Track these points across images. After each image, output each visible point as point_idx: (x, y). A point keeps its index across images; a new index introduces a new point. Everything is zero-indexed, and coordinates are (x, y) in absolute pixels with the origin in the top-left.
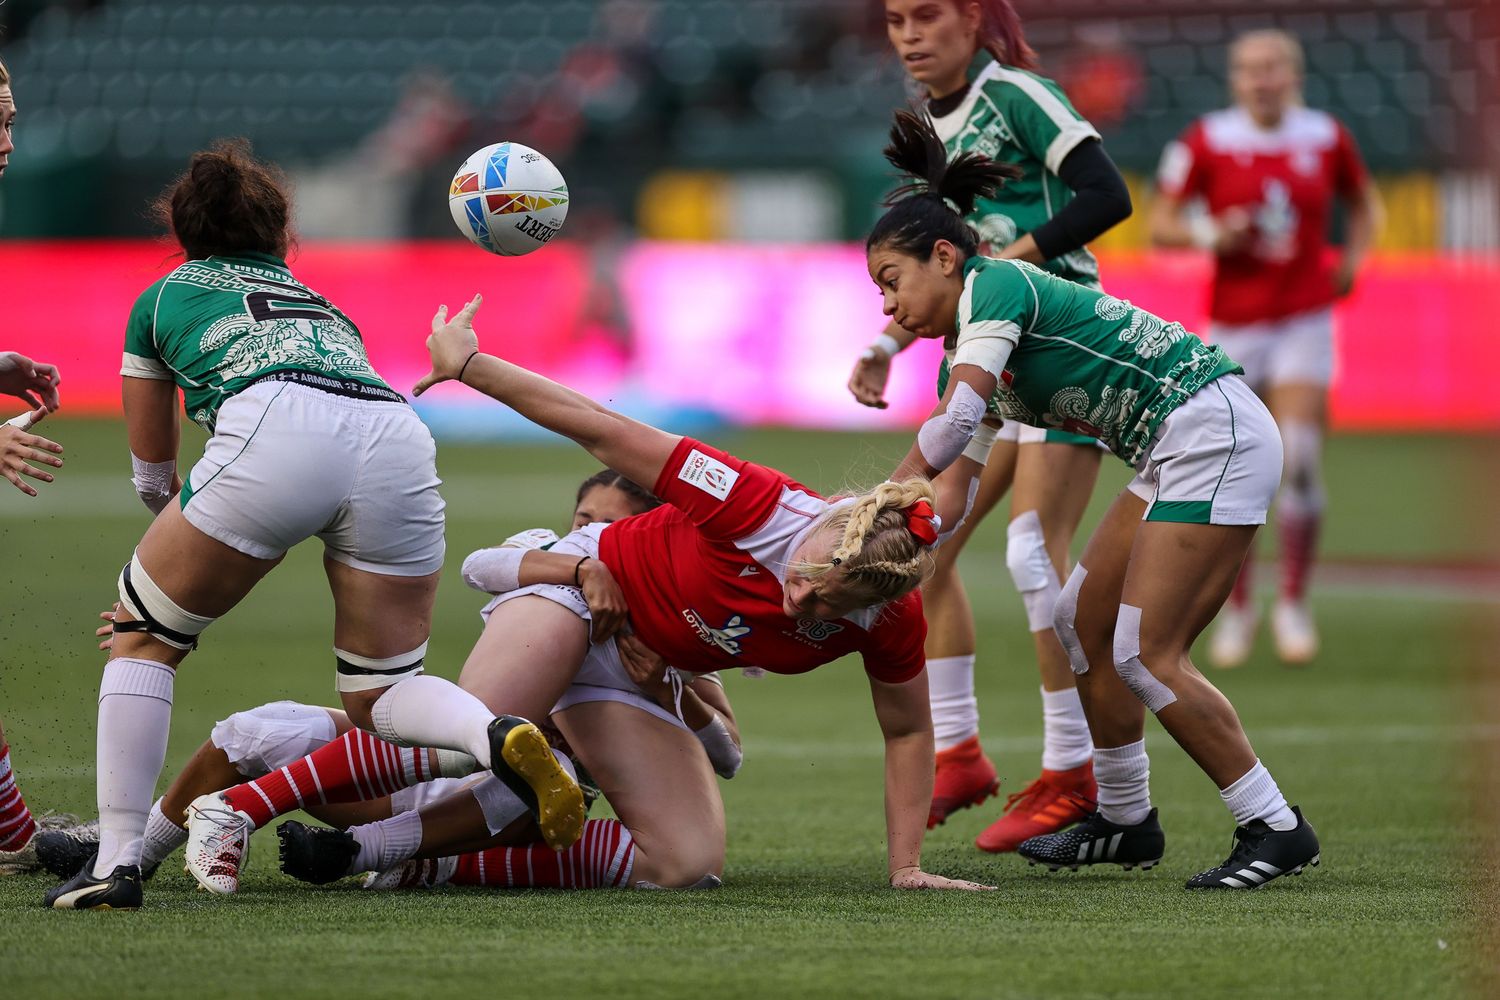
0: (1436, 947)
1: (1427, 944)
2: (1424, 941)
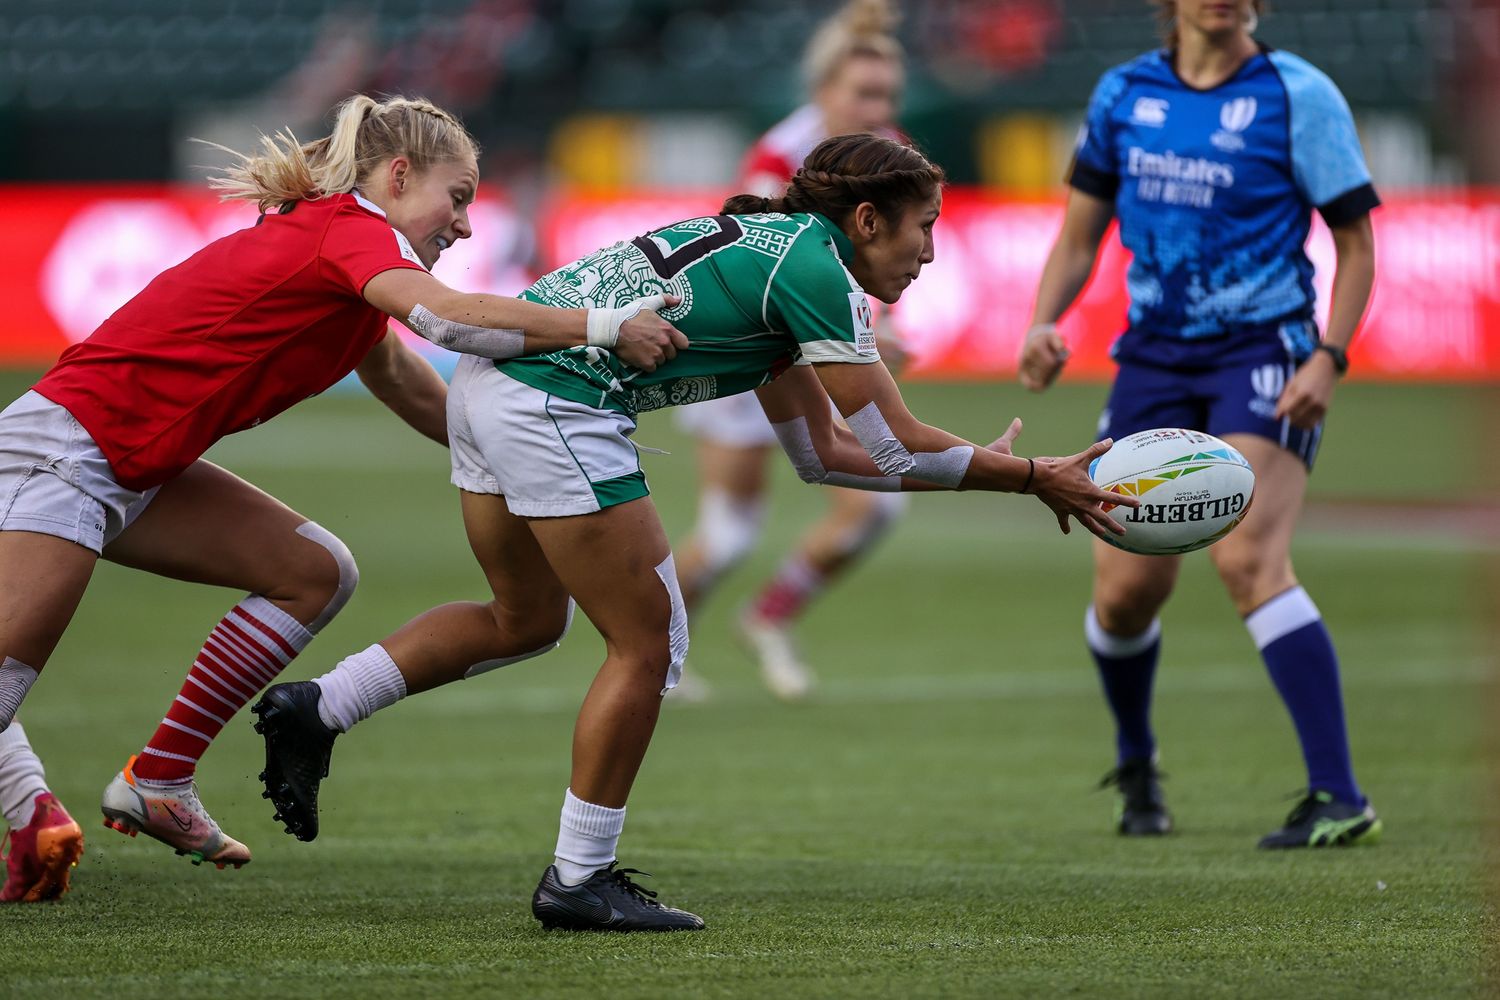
0: (1376, 887)
1: (1366, 885)
2: (1364, 882)
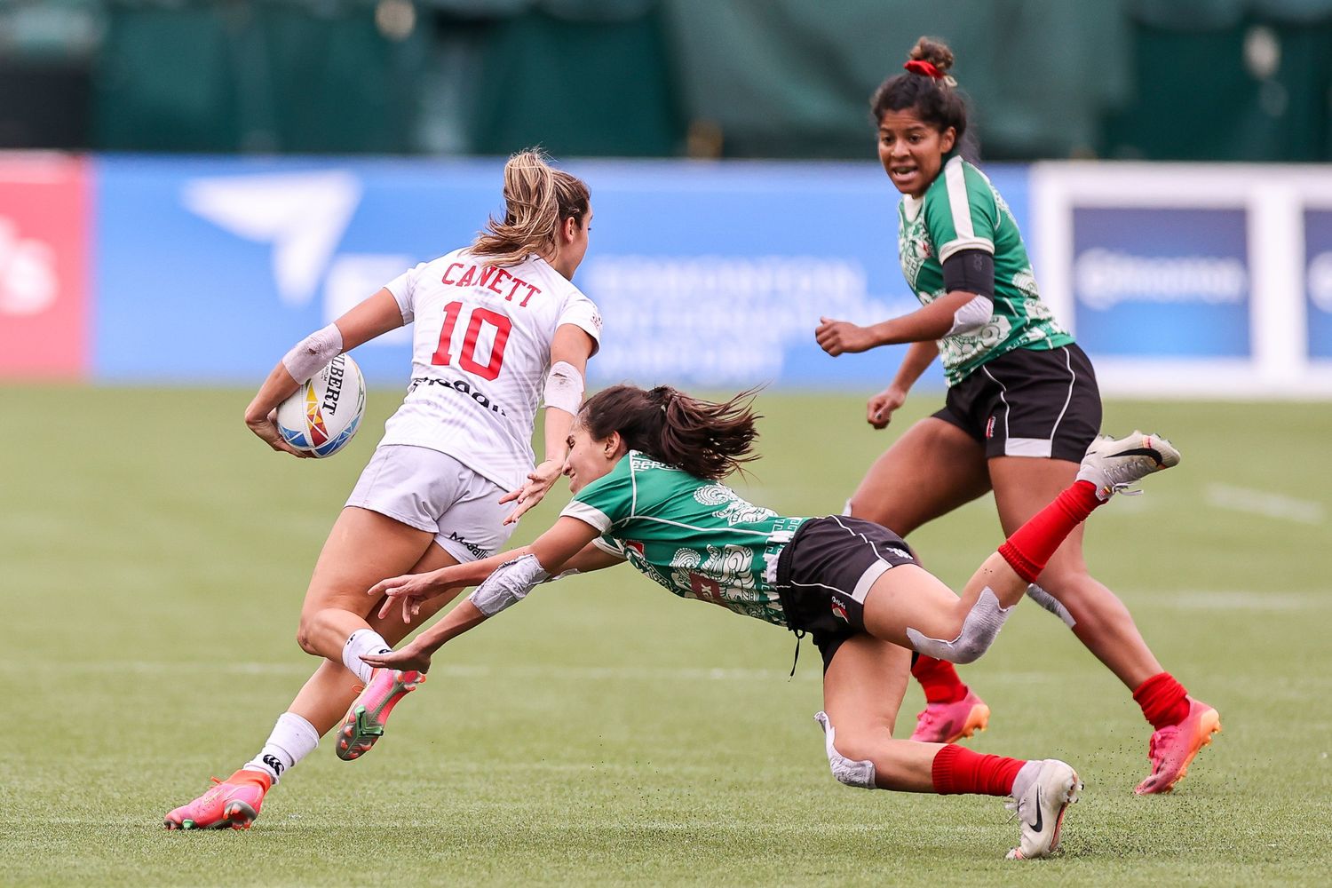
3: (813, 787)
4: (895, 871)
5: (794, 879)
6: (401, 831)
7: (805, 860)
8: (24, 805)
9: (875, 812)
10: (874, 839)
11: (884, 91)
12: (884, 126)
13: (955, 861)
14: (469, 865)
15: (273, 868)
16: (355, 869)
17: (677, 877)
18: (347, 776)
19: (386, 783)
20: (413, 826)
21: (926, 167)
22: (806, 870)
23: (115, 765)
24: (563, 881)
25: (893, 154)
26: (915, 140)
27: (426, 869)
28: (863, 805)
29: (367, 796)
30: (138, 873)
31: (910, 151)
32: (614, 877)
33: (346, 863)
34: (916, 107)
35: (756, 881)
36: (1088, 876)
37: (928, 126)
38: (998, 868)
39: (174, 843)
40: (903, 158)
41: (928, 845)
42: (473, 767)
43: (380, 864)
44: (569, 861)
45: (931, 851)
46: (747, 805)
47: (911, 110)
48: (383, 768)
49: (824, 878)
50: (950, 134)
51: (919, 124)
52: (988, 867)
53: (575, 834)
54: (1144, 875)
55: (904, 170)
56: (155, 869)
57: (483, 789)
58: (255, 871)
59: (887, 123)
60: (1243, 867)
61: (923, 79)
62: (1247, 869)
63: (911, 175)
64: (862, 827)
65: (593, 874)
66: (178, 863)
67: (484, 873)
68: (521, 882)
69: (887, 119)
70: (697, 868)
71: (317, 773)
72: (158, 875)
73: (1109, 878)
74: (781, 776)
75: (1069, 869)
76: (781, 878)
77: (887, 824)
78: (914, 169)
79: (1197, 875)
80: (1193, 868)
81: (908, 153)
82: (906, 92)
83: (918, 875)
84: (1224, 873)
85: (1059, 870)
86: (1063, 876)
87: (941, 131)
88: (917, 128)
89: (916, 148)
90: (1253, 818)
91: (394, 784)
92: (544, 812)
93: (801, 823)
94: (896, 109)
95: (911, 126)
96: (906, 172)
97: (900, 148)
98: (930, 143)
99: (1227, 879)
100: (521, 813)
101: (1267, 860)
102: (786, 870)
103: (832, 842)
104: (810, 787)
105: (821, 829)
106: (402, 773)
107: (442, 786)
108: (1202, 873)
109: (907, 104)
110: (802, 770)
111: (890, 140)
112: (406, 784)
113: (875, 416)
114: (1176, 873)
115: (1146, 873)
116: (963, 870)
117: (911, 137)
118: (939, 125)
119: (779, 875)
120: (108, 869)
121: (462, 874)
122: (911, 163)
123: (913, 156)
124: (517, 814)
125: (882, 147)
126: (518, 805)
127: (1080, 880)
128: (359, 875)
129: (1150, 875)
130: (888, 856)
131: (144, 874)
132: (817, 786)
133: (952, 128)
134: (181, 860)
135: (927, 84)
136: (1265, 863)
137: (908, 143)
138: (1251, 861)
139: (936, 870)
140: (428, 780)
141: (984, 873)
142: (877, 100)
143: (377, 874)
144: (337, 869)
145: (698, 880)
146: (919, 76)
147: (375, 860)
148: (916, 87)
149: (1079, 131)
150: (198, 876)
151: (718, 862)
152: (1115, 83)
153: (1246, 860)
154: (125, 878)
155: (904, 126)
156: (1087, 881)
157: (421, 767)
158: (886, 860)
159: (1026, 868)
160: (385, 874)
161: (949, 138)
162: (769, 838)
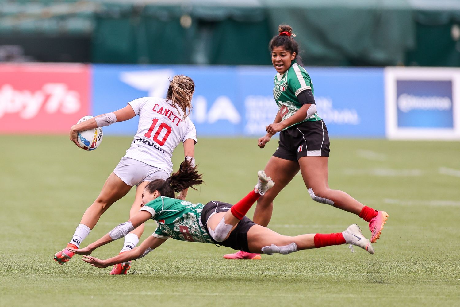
3: (316, 261)
4: (342, 288)
5: (310, 290)
6: (188, 275)
7: (314, 284)
8: (70, 267)
9: (335, 269)
10: (336, 277)
11: (274, 40)
12: (273, 51)
13: (361, 284)
14: (209, 286)
15: (148, 287)
16: (173, 287)
17: (274, 289)
18: (171, 258)
19: (183, 260)
20: (192, 273)
21: (286, 64)
22: (314, 287)
23: (99, 254)
24: (239, 290)
25: (276, 60)
26: (283, 56)
27: (196, 287)
28: (332, 267)
29: (177, 264)
30: (106, 288)
31: (281, 59)
32: (254, 289)
33: (171, 285)
34: (284, 45)
35: (299, 291)
36: (402, 289)
37: (287, 52)
38: (374, 287)
39: (117, 278)
40: (279, 61)
41: (352, 279)
42: (210, 255)
43: (181, 285)
44: (240, 284)
45: (353, 282)
46: (296, 267)
47: (282, 46)
48: (182, 255)
49: (320, 290)
50: (294, 54)
51: (284, 51)
52: (371, 286)
53: (242, 276)
54: (420, 289)
55: (279, 65)
56: (111, 287)
57: (213, 262)
58: (142, 287)
59: (274, 50)
60: (450, 286)
61: (286, 37)
62: (451, 287)
63: (281, 67)
64: (332, 274)
65: (248, 288)
66: (118, 285)
67: (214, 288)
68: (225, 291)
69: (275, 49)
70: (280, 286)
71: (161, 257)
72: (112, 288)
73: (409, 290)
74: (306, 258)
75: (396, 287)
76: (307, 290)
77: (339, 273)
78: (283, 65)
79: (436, 289)
80: (435, 286)
81: (281, 60)
82: (281, 41)
83: (349, 288)
84: (445, 288)
85: (393, 287)
86: (394, 289)
87: (292, 53)
88: (284, 52)
89: (283, 58)
90: (453, 271)
91: (186, 260)
92: (232, 269)
93: (313, 273)
94: (278, 46)
95: (282, 51)
96: (280, 66)
97: (278, 58)
98: (287, 57)
99: (445, 290)
100: (225, 269)
101: (458, 284)
102: (308, 287)
103: (322, 278)
104: (315, 261)
105: (319, 274)
106: (188, 257)
107: (201, 261)
108: (438, 288)
109: (281, 45)
110: (313, 256)
111: (275, 56)
112: (190, 260)
113: (260, 143)
114: (429, 288)
115: (420, 288)
116: (363, 287)
117: (282, 55)
118: (291, 51)
119: (306, 288)
120: (96, 287)
121: (207, 288)
122: (282, 63)
123: (282, 61)
124: (224, 270)
125: (273, 58)
126: (224, 267)
127: (399, 290)
128: (175, 289)
129: (421, 289)
130: (340, 283)
131: (108, 288)
132: (318, 261)
133: (295, 53)
134: (119, 284)
135: (287, 38)
136: (457, 285)
137: (281, 57)
138: (453, 284)
139: (355, 287)
140: (196, 259)
141: (370, 288)
142: (272, 43)
143: (180, 288)
144: (168, 287)
145: (281, 290)
146: (285, 36)
147: (180, 284)
148: (284, 39)
149: (399, 57)
150: (125, 289)
151: (287, 285)
152: (410, 42)
153: (451, 284)
154: (102, 290)
155: (280, 51)
156: (402, 291)
157: (194, 255)
158: (339, 284)
159: (383, 287)
160: (183, 288)
161: (294, 56)
162: (303, 278)
